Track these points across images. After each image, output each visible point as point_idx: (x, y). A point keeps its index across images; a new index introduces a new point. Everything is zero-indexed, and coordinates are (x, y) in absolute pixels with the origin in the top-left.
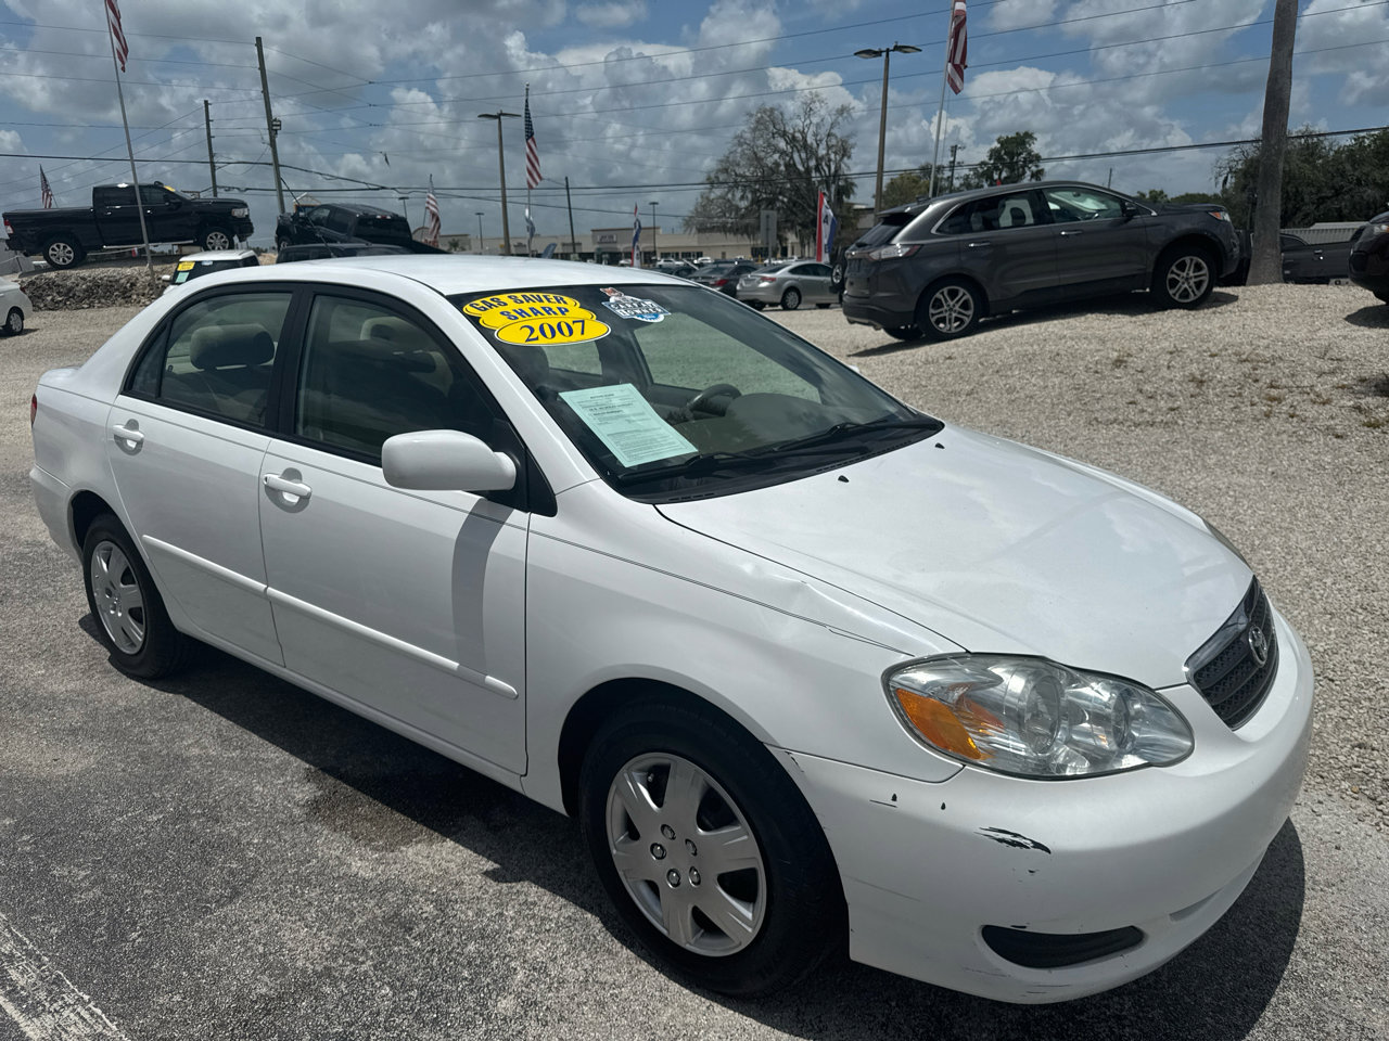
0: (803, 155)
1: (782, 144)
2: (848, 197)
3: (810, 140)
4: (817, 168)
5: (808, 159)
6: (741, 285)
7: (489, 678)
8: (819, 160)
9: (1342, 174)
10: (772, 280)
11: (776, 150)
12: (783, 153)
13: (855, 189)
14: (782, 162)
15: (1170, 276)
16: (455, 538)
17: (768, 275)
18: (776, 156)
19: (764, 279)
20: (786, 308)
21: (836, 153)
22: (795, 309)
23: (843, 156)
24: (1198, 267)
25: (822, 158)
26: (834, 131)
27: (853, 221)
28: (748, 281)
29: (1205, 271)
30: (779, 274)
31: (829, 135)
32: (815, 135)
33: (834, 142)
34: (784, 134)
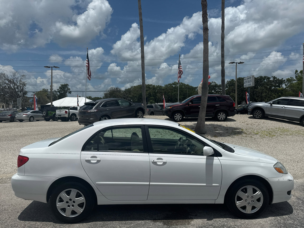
0: (14, 85)
1: (7, 82)
2: (26, 95)
3: (15, 81)
4: (17, 88)
5: (15, 86)
6: (17, 116)
7: (213, 184)
8: (18, 86)
10: (27, 115)
11: (5, 83)
12: (7, 84)
13: (28, 93)
14: (7, 86)
15: (138, 115)
16: (205, 163)
17: (25, 114)
18: (6, 85)
19: (24, 115)
20: (30, 121)
21: (22, 85)
22: (33, 121)
23: (24, 86)
25: (19, 86)
26: (21, 80)
27: (28, 100)
28: (19, 115)
29: (142, 114)
30: (28, 113)
31: (20, 81)
32: (16, 81)
33: (21, 82)
34: (8, 80)
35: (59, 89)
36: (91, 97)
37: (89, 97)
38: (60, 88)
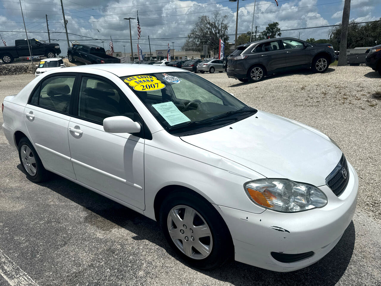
0: (215, 29)
1: (209, 26)
2: (227, 41)
3: (216, 25)
4: (219, 33)
5: (216, 30)
6: (198, 66)
7: (135, 185)
9: (363, 34)
10: (207, 65)
11: (207, 28)
12: (209, 29)
13: (229, 39)
14: (209, 31)
15: (316, 64)
16: (124, 146)
17: (205, 63)
18: (207, 29)
19: (204, 65)
20: (211, 73)
21: (224, 28)
22: (213, 73)
23: (226, 29)
24: (324, 61)
25: (220, 30)
26: (223, 22)
27: (229, 48)
28: (200, 65)
29: (326, 62)
30: (209, 63)
32: (218, 23)
33: (223, 25)
34: (209, 23)
35: (265, 30)
36: (314, 39)
37: (310, 39)
38: (267, 28)
